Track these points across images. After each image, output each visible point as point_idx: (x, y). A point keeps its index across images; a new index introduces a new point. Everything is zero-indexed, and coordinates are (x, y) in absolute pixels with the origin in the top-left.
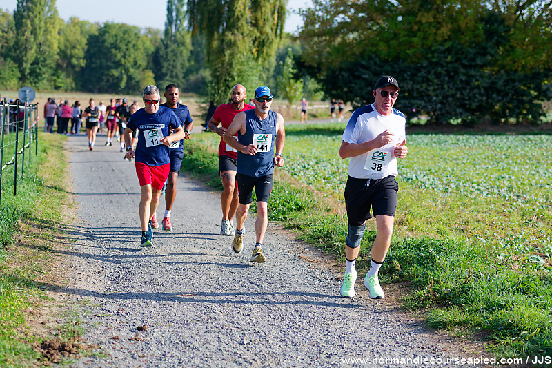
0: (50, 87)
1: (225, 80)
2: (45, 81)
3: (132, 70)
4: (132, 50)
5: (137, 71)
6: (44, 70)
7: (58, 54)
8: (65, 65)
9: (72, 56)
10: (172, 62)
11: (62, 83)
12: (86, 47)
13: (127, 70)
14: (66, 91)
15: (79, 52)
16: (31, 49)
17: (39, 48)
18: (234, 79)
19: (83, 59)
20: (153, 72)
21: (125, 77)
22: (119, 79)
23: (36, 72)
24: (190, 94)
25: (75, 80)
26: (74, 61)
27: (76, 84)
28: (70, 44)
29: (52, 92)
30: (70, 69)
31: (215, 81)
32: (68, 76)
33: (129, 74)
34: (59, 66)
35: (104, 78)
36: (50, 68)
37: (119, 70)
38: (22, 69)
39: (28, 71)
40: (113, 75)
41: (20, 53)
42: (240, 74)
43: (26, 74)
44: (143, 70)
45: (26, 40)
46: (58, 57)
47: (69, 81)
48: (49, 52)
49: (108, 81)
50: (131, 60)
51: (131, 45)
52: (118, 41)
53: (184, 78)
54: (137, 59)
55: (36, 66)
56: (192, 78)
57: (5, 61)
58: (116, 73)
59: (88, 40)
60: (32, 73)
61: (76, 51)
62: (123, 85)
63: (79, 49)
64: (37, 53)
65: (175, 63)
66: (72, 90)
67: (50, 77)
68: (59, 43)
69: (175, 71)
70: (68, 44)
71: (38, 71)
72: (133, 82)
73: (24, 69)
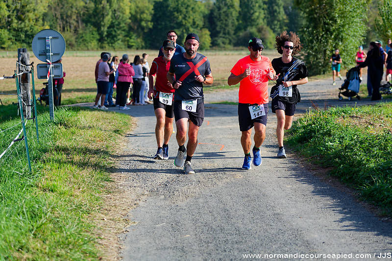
0: (124, 46)
2: (119, 42)
3: (191, 30)
4: (191, 12)
5: (195, 30)
6: (119, 32)
7: (130, 18)
8: (136, 27)
9: (141, 20)
10: (224, 22)
11: (134, 42)
12: (153, 12)
13: (187, 30)
14: (137, 49)
15: (147, 16)
16: (108, 15)
17: (114, 14)
19: (151, 22)
20: (209, 31)
23: (112, 34)
25: (144, 39)
26: (143, 24)
27: (146, 43)
28: (140, 10)
29: (126, 50)
30: (140, 30)
32: (138, 36)
34: (131, 29)
36: (124, 30)
37: (181, 30)
38: (100, 32)
39: (105, 33)
41: (99, 19)
43: (104, 36)
44: (201, 29)
45: (103, 8)
46: (130, 21)
47: (140, 40)
48: (123, 17)
50: (191, 21)
51: (190, 9)
52: (180, 5)
53: (234, 34)
54: (196, 20)
55: (112, 29)
57: (86, 26)
59: (154, 6)
60: (109, 35)
61: (145, 15)
63: (147, 14)
64: (112, 18)
65: (227, 22)
66: (142, 48)
67: (124, 38)
68: (130, 9)
69: (227, 29)
70: (138, 10)
71: (114, 33)
73: (103, 32)
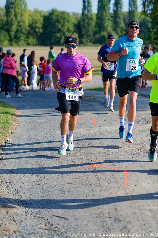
2: (22, 41)
3: (66, 33)
4: (66, 23)
5: (69, 33)
6: (21, 35)
7: (29, 26)
8: (32, 32)
9: (36, 27)
10: (87, 28)
11: (31, 41)
12: (43, 22)
13: (64, 33)
14: (33, 45)
16: (14, 24)
17: (19, 24)
19: (42, 28)
20: (78, 34)
21: (63, 38)
22: (60, 38)
23: (17, 36)
24: (97, 44)
25: (38, 40)
26: (37, 30)
27: (38, 42)
28: (35, 21)
29: (26, 46)
30: (35, 34)
32: (34, 38)
33: (65, 35)
34: (29, 33)
35: (53, 38)
36: (25, 34)
37: (61, 33)
38: (10, 35)
40: (57, 37)
41: (9, 27)
43: (12, 37)
44: (73, 33)
45: (12, 20)
46: (28, 28)
47: (34, 40)
48: (24, 26)
49: (55, 39)
50: (66, 28)
51: (65, 20)
52: (59, 18)
54: (69, 27)
55: (17, 33)
57: (1, 31)
58: (58, 35)
59: (43, 19)
61: (38, 25)
62: (62, 41)
63: (39, 23)
64: (17, 26)
66: (37, 45)
67: (25, 39)
68: (29, 21)
69: (89, 33)
70: (33, 21)
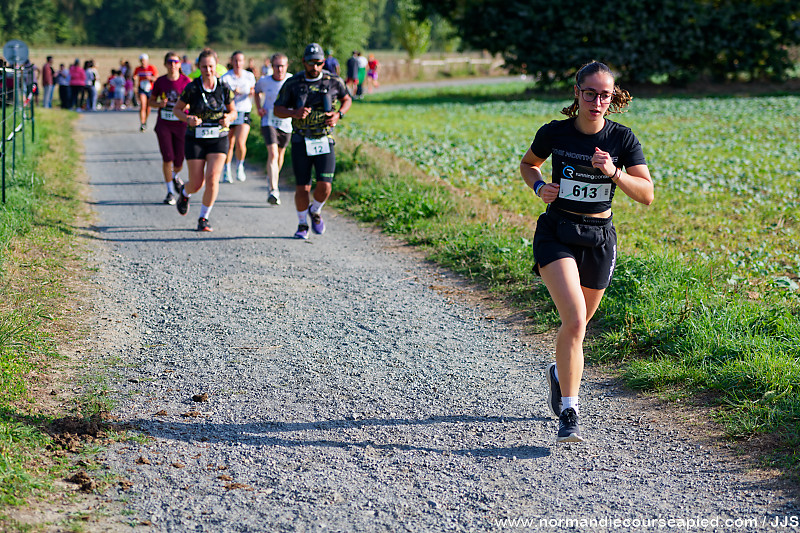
0: (48, 40)
1: (313, 24)
2: (42, 31)
3: (172, 12)
5: (180, 13)
6: (40, 14)
8: (71, 6)
11: (68, 33)
13: (164, 12)
14: (74, 44)
18: (325, 22)
20: (205, 14)
21: (161, 23)
22: (153, 25)
23: (28, 18)
24: (260, 46)
25: (87, 28)
27: (89, 34)
29: (52, 47)
30: (78, 12)
31: (298, 25)
32: (76, 22)
33: (168, 17)
34: (62, 8)
35: (131, 24)
36: (50, 11)
37: (153, 11)
38: (7, 13)
39: (16, 16)
40: (143, 20)
42: (335, 13)
43: (14, 19)
44: (189, 11)
47: (78, 29)
49: (136, 28)
53: (251, 21)
55: (27, 8)
56: (263, 21)
58: (148, 16)
60: (23, 18)
62: (159, 33)
66: (84, 43)
67: (49, 25)
69: (237, 12)
71: (31, 15)
72: (175, 30)
73: (11, 14)
